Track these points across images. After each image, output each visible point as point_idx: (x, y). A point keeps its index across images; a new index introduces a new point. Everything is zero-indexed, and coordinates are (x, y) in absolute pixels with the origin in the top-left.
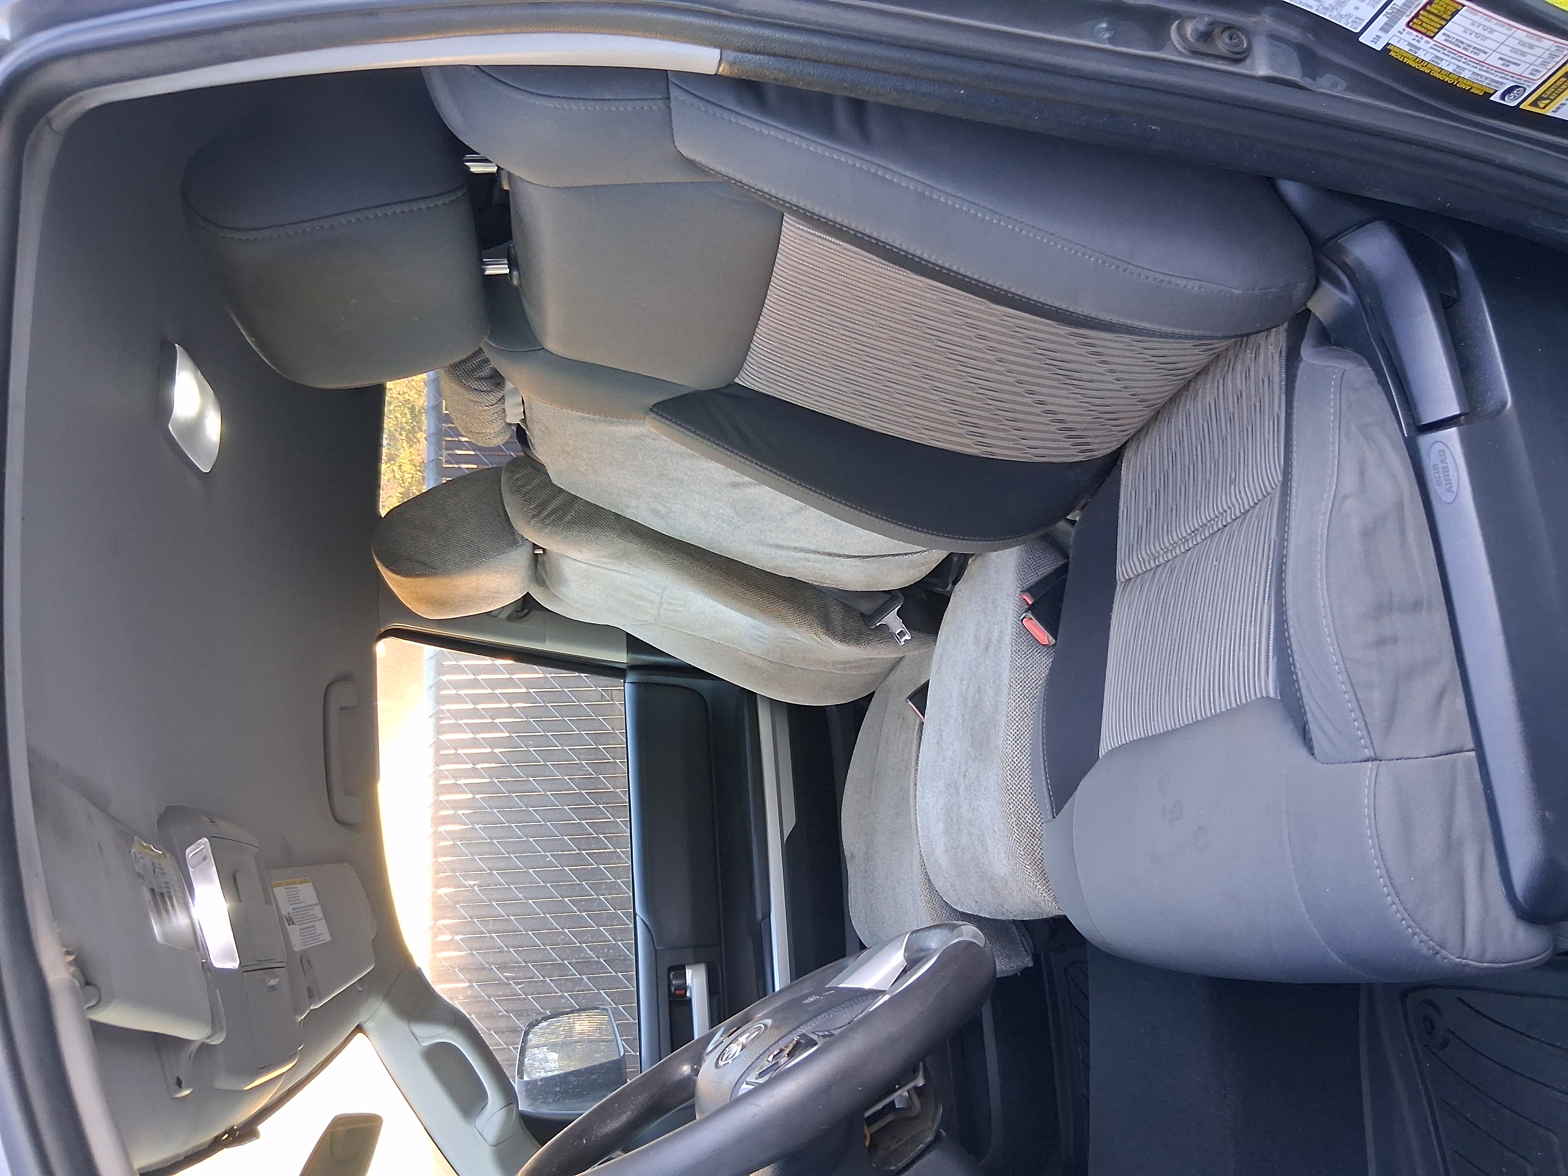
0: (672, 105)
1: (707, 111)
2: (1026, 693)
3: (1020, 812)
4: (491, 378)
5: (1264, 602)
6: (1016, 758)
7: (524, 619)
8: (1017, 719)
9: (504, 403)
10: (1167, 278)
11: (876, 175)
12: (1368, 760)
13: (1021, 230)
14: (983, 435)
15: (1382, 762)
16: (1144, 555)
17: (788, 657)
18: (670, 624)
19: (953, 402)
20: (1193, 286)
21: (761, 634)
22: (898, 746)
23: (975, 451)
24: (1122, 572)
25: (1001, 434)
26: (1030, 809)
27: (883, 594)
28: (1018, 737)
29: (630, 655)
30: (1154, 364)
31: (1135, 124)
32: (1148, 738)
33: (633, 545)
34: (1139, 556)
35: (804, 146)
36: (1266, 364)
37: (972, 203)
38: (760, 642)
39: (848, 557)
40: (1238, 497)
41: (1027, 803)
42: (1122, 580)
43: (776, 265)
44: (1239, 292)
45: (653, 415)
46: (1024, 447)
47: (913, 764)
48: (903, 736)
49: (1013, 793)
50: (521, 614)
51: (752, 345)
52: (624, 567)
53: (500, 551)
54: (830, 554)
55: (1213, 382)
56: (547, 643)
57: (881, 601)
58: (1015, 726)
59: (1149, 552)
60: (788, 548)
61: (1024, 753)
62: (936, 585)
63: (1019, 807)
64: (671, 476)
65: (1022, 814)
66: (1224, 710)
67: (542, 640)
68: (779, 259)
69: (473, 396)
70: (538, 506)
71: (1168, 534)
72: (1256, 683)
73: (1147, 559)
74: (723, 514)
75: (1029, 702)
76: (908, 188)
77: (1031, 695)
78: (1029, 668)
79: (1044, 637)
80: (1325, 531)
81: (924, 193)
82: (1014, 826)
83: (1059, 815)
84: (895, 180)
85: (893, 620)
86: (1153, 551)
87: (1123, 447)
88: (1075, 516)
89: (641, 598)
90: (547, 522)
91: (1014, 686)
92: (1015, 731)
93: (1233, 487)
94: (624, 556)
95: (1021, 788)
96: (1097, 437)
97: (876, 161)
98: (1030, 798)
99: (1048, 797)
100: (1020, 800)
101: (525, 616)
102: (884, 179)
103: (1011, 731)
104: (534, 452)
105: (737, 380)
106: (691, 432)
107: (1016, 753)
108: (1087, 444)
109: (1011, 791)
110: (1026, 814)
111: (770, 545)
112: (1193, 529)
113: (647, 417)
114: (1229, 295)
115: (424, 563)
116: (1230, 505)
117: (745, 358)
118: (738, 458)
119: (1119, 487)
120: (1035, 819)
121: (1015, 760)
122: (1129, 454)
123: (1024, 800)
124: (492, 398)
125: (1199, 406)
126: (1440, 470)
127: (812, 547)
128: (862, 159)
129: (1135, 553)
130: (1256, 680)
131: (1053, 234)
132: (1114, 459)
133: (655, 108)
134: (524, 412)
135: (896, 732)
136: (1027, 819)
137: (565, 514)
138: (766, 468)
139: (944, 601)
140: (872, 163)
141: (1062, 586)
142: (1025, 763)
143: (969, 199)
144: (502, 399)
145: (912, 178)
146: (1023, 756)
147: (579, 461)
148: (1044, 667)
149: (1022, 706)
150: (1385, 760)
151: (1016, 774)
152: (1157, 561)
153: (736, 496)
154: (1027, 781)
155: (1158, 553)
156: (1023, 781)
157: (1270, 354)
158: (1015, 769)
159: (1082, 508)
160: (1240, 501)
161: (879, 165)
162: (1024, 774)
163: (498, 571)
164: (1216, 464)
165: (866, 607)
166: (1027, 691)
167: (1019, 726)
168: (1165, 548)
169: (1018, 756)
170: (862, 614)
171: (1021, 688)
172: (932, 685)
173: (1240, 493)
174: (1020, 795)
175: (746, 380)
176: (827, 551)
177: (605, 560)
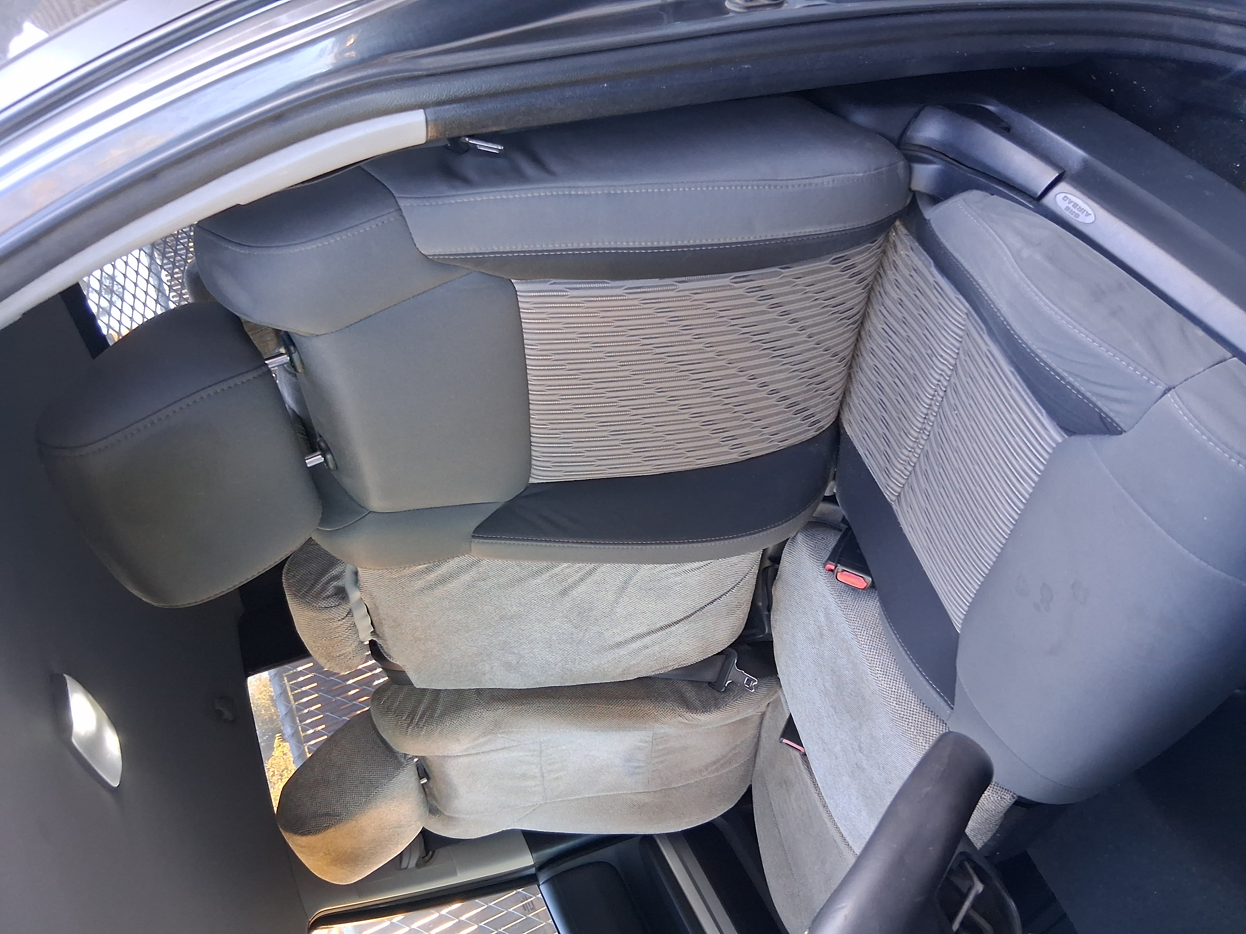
0: (405, 214)
1: (431, 205)
2: (871, 634)
3: (922, 730)
4: (336, 595)
5: (1009, 390)
6: (894, 687)
7: (431, 861)
8: (877, 657)
9: (353, 616)
10: (808, 181)
11: (570, 195)
12: (1165, 393)
13: (690, 188)
14: (734, 437)
15: (1176, 388)
16: (899, 466)
17: (667, 779)
18: (557, 797)
19: (700, 415)
20: (827, 182)
21: (636, 764)
22: (793, 809)
23: (735, 456)
24: (890, 496)
25: (747, 430)
26: (929, 723)
27: (718, 656)
28: (885, 671)
29: (534, 855)
30: (829, 309)
31: (733, 69)
32: (987, 577)
33: (500, 711)
34: (896, 470)
35: (511, 197)
36: (906, 265)
37: (647, 184)
38: (639, 774)
39: (677, 623)
40: (942, 360)
41: (924, 719)
42: (894, 498)
43: (526, 346)
44: (861, 175)
45: (477, 540)
46: (768, 436)
47: (813, 791)
48: (793, 797)
49: (908, 717)
50: (427, 858)
51: (532, 439)
52: (500, 740)
53: (390, 777)
54: (661, 628)
55: (876, 315)
56: (459, 874)
57: (719, 664)
58: (878, 663)
59: (902, 462)
60: (626, 642)
61: (898, 680)
62: (754, 635)
63: (919, 726)
64: (509, 614)
65: (925, 731)
66: (1031, 491)
67: (453, 873)
68: (527, 339)
69: (325, 615)
70: (408, 716)
71: (907, 436)
72: (1042, 443)
73: (903, 469)
74: (564, 633)
75: (878, 639)
76: (597, 194)
77: (877, 634)
78: (862, 614)
79: (860, 581)
80: (1021, 273)
81: (610, 193)
82: (924, 744)
83: (956, 703)
84: (585, 193)
85: (736, 674)
86: (904, 458)
87: (839, 413)
88: (831, 489)
89: (524, 776)
90: (421, 724)
91: (859, 634)
92: (880, 666)
93: (934, 358)
94: (497, 725)
95: (912, 709)
96: (816, 405)
97: (566, 184)
98: (924, 713)
99: (938, 696)
100: (917, 720)
101: (432, 856)
102: (577, 195)
103: (877, 669)
104: (391, 660)
105: (532, 481)
106: (511, 539)
107: (891, 684)
108: (813, 415)
109: (905, 717)
110: (928, 729)
111: (612, 647)
112: (924, 416)
113: (473, 545)
114: (855, 181)
115: (327, 814)
116: (940, 372)
117: (531, 455)
118: (557, 545)
119: (852, 443)
120: (938, 728)
121: (893, 690)
122: (846, 417)
123: (920, 718)
124: (342, 611)
125: (877, 337)
126: (1072, 208)
127: (644, 629)
128: (556, 187)
129: (892, 471)
130: (1041, 441)
131: (714, 181)
132: (837, 427)
133: (392, 219)
134: (372, 623)
135: (785, 800)
136: (931, 732)
137: (434, 711)
138: (582, 543)
139: (769, 644)
140: (564, 187)
141: (853, 537)
142: (903, 687)
143: (643, 183)
144: (350, 612)
145: (598, 186)
146: (898, 683)
147: (430, 643)
148: (873, 609)
149: (874, 645)
150: (1177, 386)
151: (901, 701)
152: (911, 463)
153: (568, 605)
154: (913, 702)
155: (908, 457)
156: (910, 703)
157: (904, 256)
158: (898, 697)
159: (834, 478)
160: (945, 362)
161: (570, 187)
162: (908, 697)
163: (395, 798)
164: (912, 358)
165: (710, 675)
166: (871, 632)
167: (881, 661)
168: (912, 448)
169: (894, 684)
170: (709, 683)
171: (865, 632)
172: (794, 715)
173: (942, 356)
174: (914, 716)
175: (538, 476)
176: (658, 626)
177: (481, 740)
